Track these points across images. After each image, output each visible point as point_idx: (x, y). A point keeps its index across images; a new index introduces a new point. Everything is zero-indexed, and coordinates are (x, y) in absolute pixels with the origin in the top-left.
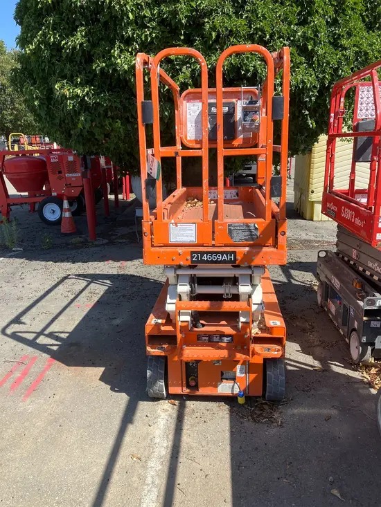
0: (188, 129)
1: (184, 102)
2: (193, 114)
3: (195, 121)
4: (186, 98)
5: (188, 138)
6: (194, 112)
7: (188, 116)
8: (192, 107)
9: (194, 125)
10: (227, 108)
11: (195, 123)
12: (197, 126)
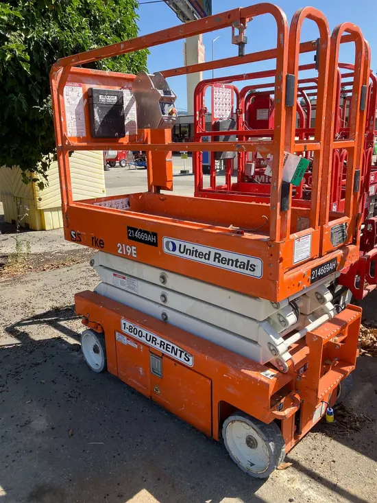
0: (68, 122)
3: (76, 111)
6: (74, 99)
7: (66, 104)
8: (70, 93)
9: (74, 116)
10: (116, 97)
11: (76, 114)
12: (78, 119)
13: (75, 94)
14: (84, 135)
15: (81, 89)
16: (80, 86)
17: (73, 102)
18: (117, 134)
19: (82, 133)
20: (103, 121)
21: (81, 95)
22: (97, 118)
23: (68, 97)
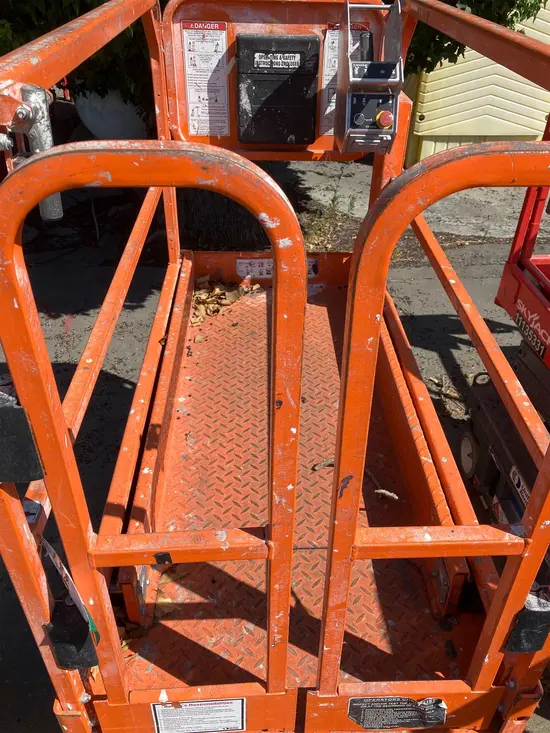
0: (191, 107)
1: (176, 27)
2: (201, 65)
3: (210, 84)
4: (180, 15)
5: (192, 132)
6: (206, 59)
7: (189, 70)
8: (198, 46)
9: (205, 95)
10: (298, 56)
11: (209, 91)
12: (213, 100)
13: (209, 47)
14: (226, 132)
15: (223, 35)
16: (222, 28)
17: (204, 66)
18: (292, 137)
19: (222, 128)
20: (260, 109)
21: (223, 47)
22: (245, 102)
23: (192, 55)
